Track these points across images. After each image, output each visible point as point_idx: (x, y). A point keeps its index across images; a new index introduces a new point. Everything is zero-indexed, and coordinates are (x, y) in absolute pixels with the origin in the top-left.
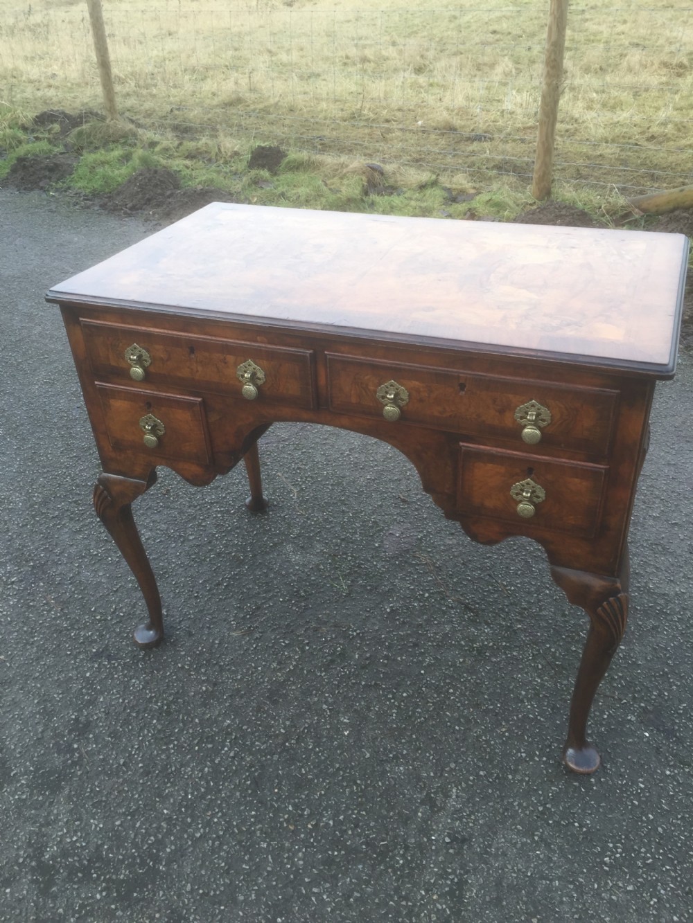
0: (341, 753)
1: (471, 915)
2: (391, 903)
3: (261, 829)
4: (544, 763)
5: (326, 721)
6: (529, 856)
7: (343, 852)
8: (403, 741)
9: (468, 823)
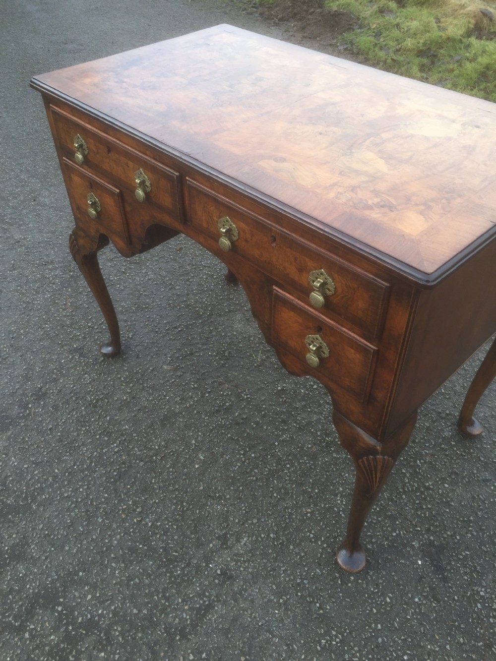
0: (185, 479)
1: (203, 632)
2: (156, 597)
3: (104, 509)
4: (323, 548)
5: (189, 451)
6: (268, 611)
7: (146, 548)
8: (232, 488)
9: (240, 567)
